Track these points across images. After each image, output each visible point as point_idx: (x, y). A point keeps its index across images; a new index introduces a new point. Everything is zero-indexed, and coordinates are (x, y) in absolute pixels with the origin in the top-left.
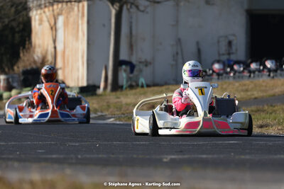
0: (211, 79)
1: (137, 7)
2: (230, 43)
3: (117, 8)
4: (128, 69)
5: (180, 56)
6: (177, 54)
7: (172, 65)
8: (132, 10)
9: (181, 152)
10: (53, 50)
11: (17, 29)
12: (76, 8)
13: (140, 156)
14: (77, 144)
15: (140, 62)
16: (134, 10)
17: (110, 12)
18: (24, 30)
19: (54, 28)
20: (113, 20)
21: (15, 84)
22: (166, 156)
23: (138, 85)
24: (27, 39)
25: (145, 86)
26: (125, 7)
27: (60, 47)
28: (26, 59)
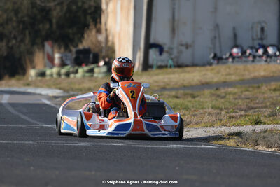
2: (262, 29)
5: (217, 41)
7: (211, 48)
15: (181, 45)
21: (68, 62)
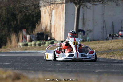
0: (118, 38)
1: (87, 7)
3: (78, 7)
4: (82, 33)
6: (104, 27)
7: (101, 32)
8: (84, 8)
9: (104, 68)
10: (50, 25)
11: (35, 15)
12: (60, 7)
13: (86, 70)
14: (59, 65)
15: (88, 31)
16: (85, 8)
17: (75, 8)
18: (37, 15)
19: (50, 15)
20: (76, 12)
21: (33, 39)
22: (97, 70)
23: (86, 41)
24: (39, 20)
25: (89, 41)
26: (81, 7)
27: (53, 23)
28: (38, 28)
